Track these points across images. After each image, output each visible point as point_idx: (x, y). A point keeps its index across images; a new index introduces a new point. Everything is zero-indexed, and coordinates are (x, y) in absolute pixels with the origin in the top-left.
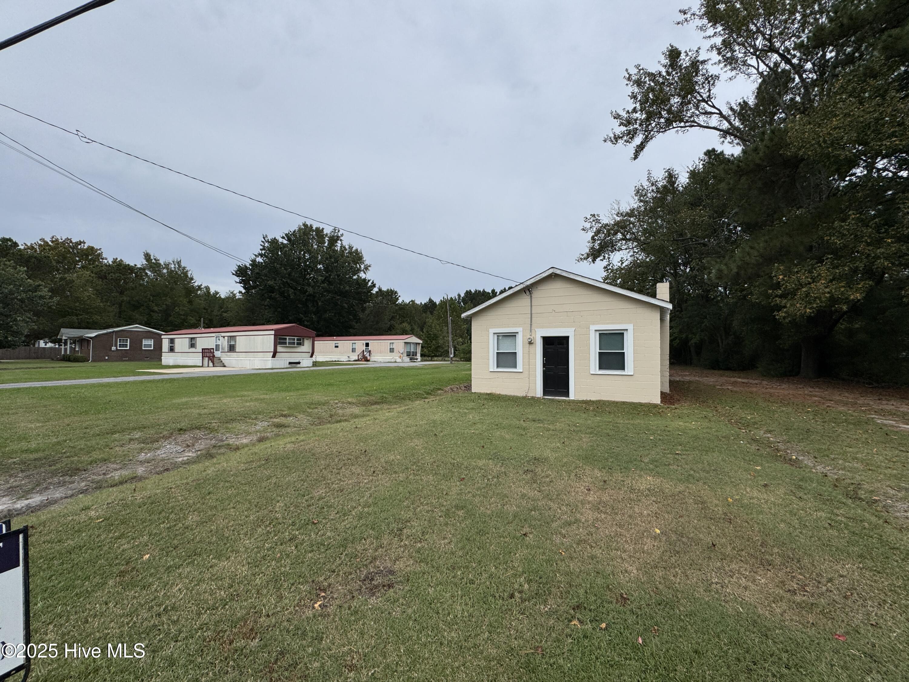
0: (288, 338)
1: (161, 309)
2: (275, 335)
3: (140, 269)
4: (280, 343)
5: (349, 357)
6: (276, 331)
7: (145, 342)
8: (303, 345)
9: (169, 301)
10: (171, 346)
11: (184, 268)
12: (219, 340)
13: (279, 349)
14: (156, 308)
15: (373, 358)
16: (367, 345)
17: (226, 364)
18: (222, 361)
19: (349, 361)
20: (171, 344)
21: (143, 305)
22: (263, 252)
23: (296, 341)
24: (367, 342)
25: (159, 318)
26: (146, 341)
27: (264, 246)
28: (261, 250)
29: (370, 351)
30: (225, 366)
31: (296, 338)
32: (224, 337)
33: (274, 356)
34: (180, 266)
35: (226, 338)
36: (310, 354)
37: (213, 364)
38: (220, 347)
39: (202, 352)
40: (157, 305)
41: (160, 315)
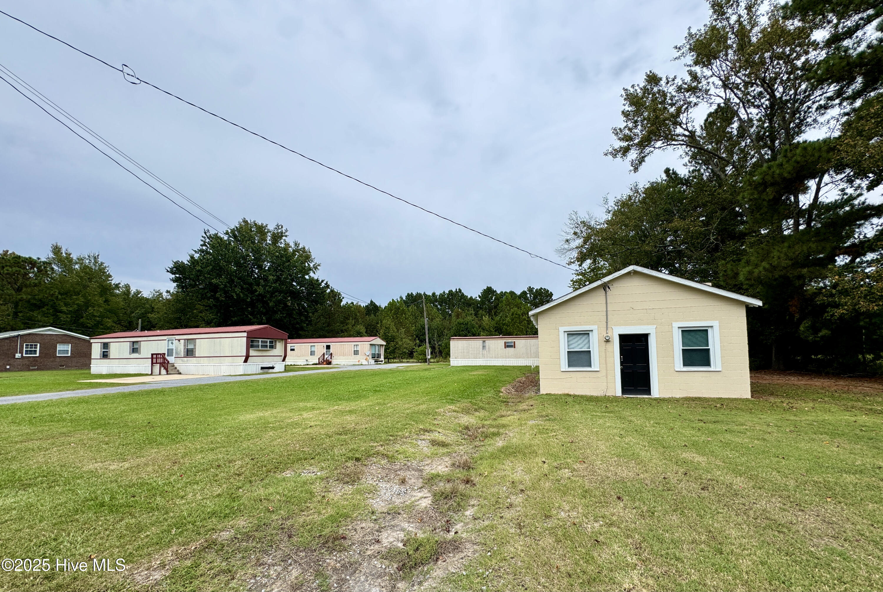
0: (260, 340)
1: (71, 309)
2: (248, 337)
3: (44, 263)
4: (252, 346)
5: (307, 360)
6: (249, 332)
7: (60, 347)
8: (275, 348)
9: (81, 300)
10: (104, 352)
11: (102, 263)
12: (172, 343)
13: (252, 353)
14: (64, 309)
15: (334, 362)
16: (328, 347)
17: (181, 371)
18: (176, 368)
19: (308, 365)
20: (104, 348)
21: (47, 305)
22: (204, 248)
23: (268, 344)
24: (328, 344)
25: (68, 320)
26: (62, 346)
27: (204, 242)
28: (201, 245)
29: (331, 354)
30: (179, 373)
31: (268, 340)
32: (179, 340)
33: (246, 361)
34: (96, 262)
35: (182, 342)
36: (282, 358)
37: (167, 371)
38: (174, 351)
39: (152, 358)
40: (66, 305)
41: (69, 316)
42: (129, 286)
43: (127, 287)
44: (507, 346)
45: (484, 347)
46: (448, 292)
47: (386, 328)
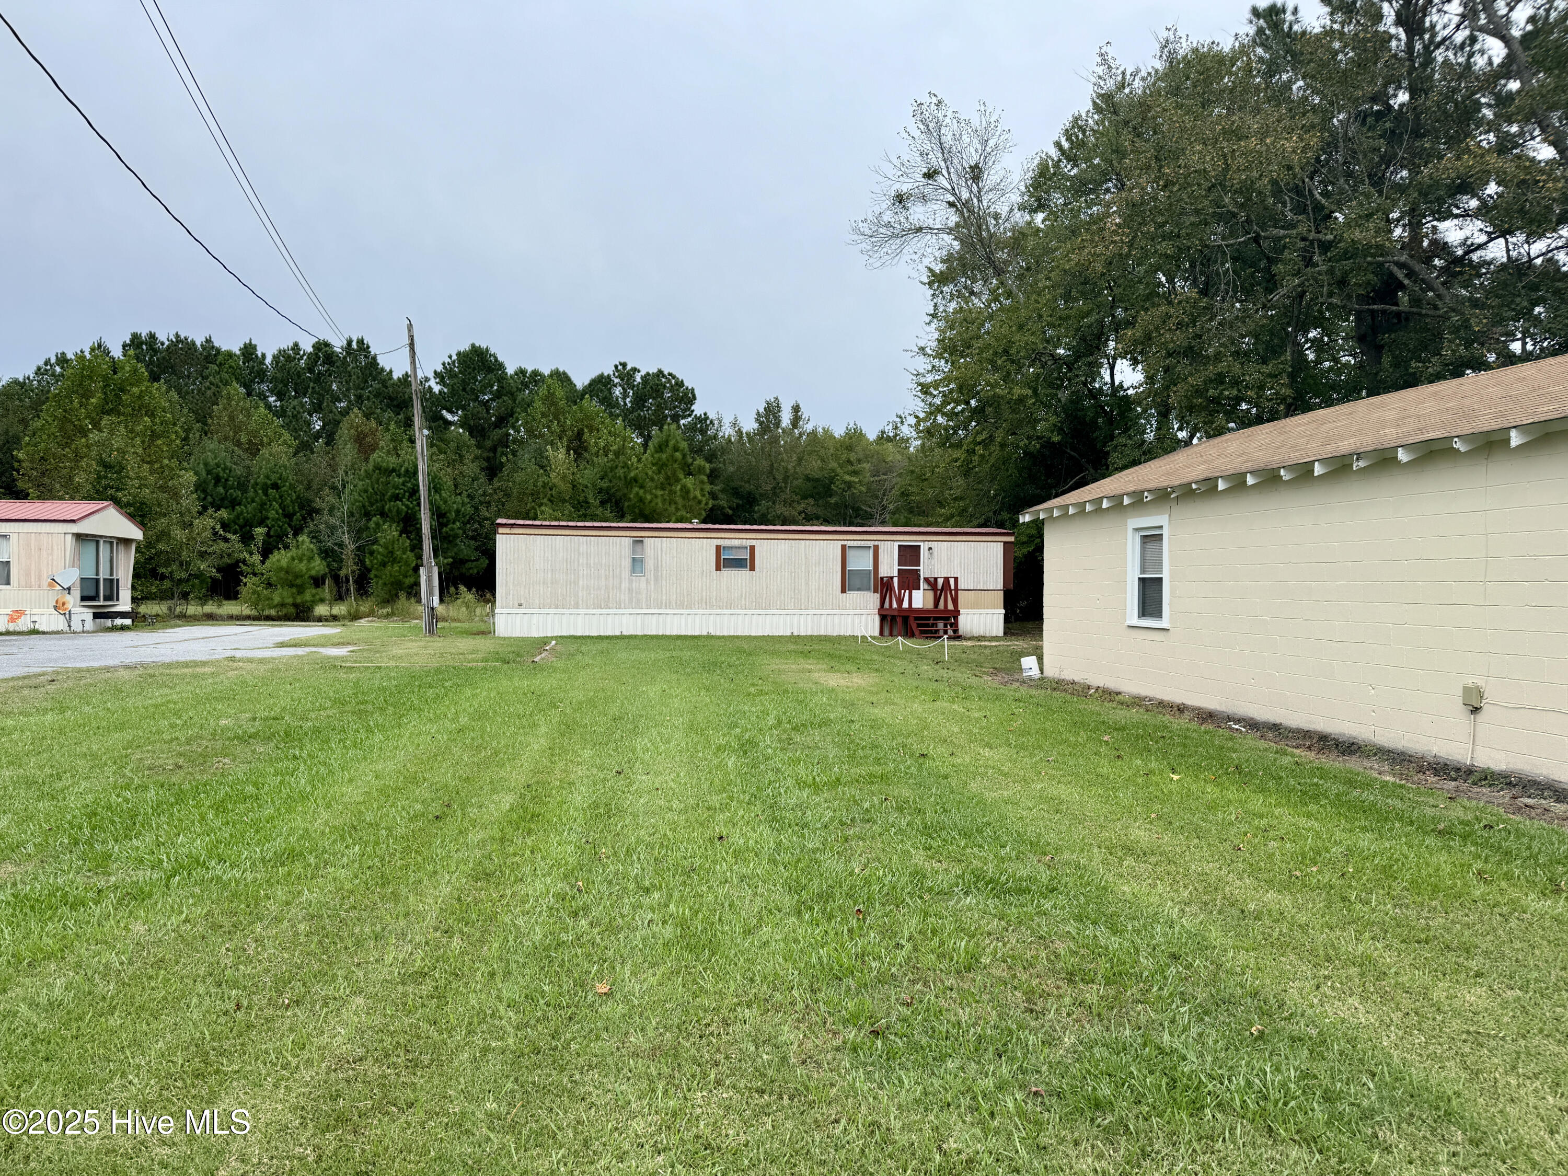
44: (724, 562)
45: (637, 564)
46: (310, 349)
47: (107, 466)
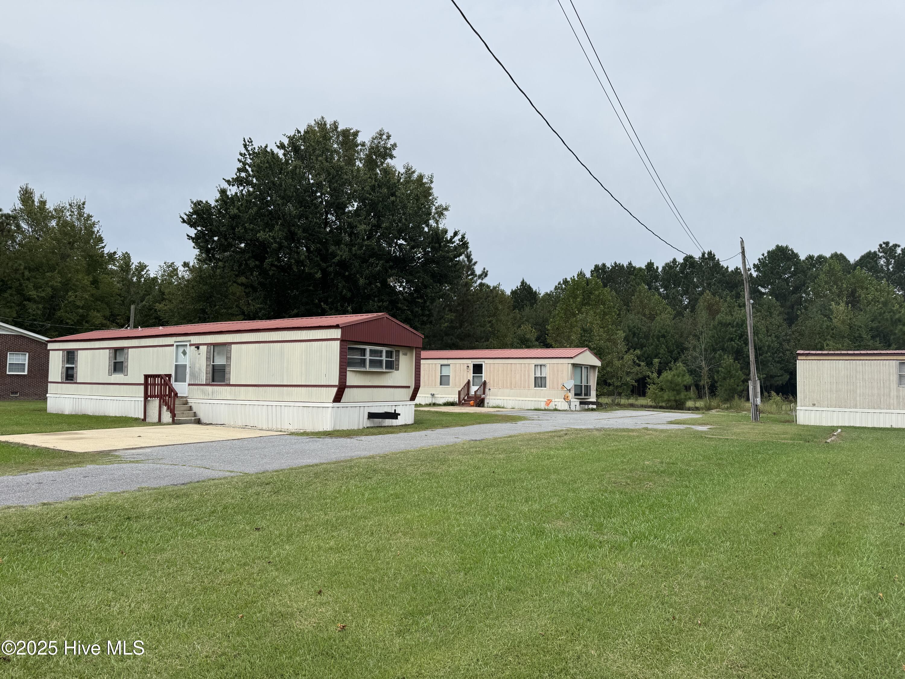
0: (368, 348)
1: (43, 294)
2: (343, 341)
4: (352, 363)
5: (433, 395)
6: (345, 329)
7: (13, 359)
8: (397, 369)
9: (57, 280)
10: (68, 368)
12: (184, 353)
13: (352, 379)
14: (33, 293)
15: (491, 399)
16: (478, 369)
17: (202, 416)
18: (191, 408)
19: (434, 405)
20: (68, 362)
21: (11, 288)
22: (243, 175)
23: (384, 358)
24: (477, 362)
25: (39, 312)
26: (15, 357)
27: (245, 164)
28: (239, 170)
29: (485, 383)
30: (198, 422)
31: (384, 349)
32: (198, 347)
33: (338, 398)
35: (203, 349)
36: (411, 390)
37: (174, 416)
38: (188, 370)
39: (146, 385)
40: (36, 287)
41: (41, 306)
42: (129, 258)
43: (127, 257)
